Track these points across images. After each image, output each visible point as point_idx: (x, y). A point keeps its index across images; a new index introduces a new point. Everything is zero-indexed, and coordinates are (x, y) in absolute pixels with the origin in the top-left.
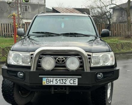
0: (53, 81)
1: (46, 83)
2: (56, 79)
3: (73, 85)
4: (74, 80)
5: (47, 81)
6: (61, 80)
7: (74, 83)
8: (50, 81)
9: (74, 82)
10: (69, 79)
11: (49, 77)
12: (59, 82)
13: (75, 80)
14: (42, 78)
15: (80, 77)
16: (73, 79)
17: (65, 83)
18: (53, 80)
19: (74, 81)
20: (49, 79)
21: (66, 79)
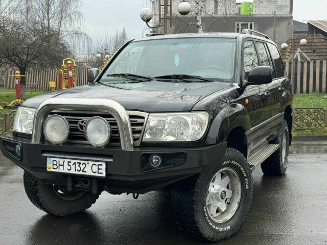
0: (63, 165)
1: (52, 168)
2: (69, 162)
3: (96, 174)
4: (99, 165)
5: (53, 164)
6: (77, 165)
7: (100, 171)
8: (59, 165)
9: (99, 169)
10: (91, 163)
11: (58, 156)
12: (73, 167)
13: (101, 165)
14: (47, 157)
15: (112, 160)
16: (97, 163)
17: (83, 171)
18: (64, 162)
19: (100, 167)
20: (57, 160)
21: (86, 162)
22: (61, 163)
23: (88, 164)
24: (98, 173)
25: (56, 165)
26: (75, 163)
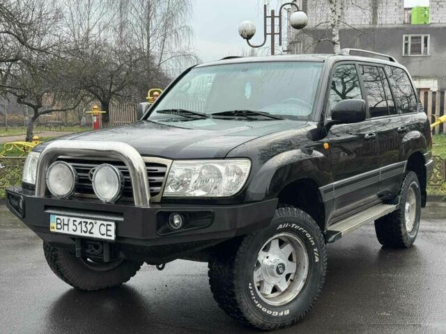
0: (68, 225)
1: (55, 227)
2: (74, 221)
3: (105, 237)
4: (107, 225)
5: (57, 224)
6: (84, 224)
7: (109, 233)
8: (64, 224)
9: (107, 230)
10: (99, 222)
11: (62, 213)
12: (79, 227)
13: (110, 225)
14: (50, 214)
15: (122, 219)
16: (105, 223)
17: (90, 233)
18: (69, 220)
19: (109, 228)
20: (61, 217)
21: (93, 221)
22: (66, 223)
23: (96, 223)
24: (107, 235)
25: (60, 224)
26: (81, 223)
